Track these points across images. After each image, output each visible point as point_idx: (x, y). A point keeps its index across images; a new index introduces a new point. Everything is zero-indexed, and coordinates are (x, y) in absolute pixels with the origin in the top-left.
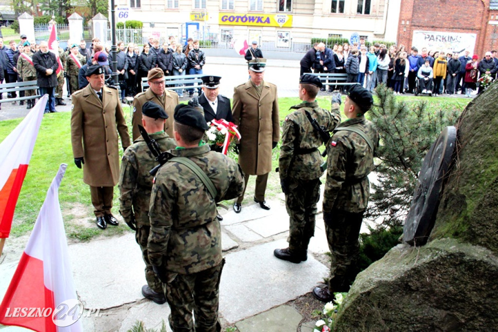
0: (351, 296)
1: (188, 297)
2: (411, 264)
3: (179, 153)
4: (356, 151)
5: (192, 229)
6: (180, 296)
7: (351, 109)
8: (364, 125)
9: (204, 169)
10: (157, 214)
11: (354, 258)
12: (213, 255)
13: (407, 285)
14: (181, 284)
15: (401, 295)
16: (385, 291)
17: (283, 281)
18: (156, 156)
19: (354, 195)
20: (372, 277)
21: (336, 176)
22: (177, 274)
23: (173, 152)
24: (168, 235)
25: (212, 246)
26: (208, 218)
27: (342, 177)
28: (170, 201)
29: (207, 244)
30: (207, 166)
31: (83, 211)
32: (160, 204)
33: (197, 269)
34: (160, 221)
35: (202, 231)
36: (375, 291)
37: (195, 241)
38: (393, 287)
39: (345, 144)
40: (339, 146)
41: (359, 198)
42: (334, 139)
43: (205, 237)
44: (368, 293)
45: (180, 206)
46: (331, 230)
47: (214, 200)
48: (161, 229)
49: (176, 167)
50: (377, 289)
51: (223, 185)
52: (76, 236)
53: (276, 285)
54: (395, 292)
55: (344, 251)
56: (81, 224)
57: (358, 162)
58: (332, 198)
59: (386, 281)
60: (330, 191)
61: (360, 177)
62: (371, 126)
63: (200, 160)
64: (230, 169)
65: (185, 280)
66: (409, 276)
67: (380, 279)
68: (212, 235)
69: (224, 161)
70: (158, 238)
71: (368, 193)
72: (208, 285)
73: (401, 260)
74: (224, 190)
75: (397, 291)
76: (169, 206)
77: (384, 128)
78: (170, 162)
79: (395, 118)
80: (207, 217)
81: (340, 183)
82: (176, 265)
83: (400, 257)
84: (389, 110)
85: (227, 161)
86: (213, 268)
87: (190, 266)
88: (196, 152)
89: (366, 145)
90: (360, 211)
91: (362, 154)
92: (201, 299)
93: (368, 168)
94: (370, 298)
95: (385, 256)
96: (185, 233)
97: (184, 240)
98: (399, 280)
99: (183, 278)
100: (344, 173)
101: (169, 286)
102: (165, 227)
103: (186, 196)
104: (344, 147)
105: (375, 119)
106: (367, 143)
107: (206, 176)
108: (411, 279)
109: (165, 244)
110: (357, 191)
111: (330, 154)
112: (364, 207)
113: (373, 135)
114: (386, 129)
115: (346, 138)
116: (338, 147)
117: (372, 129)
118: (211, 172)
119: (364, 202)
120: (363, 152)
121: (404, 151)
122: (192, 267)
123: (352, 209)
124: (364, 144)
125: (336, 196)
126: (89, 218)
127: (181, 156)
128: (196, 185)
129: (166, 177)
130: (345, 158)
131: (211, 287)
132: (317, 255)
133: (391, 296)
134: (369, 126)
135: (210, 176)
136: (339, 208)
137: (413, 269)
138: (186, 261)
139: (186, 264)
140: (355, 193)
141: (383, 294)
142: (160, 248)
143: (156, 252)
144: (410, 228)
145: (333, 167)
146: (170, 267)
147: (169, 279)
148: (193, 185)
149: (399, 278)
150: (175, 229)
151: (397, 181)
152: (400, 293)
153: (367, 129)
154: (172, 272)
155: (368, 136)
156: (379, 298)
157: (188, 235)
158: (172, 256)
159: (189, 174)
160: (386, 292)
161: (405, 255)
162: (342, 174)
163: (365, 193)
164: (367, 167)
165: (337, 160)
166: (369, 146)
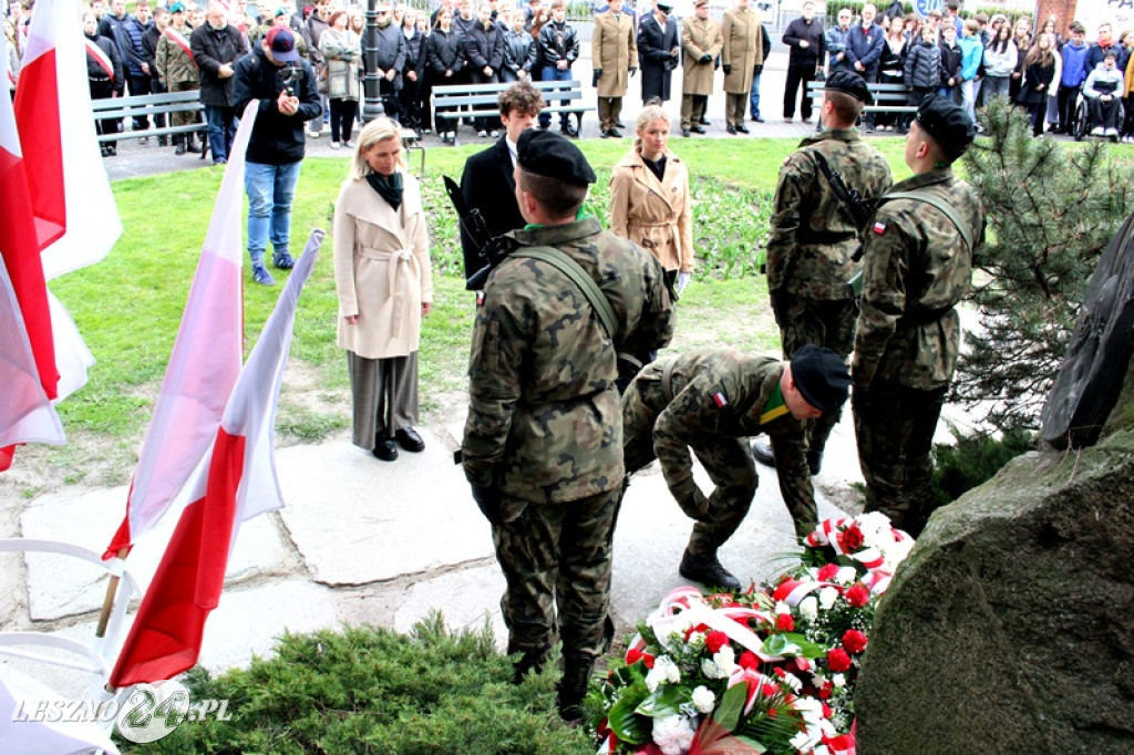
0: (918, 555)
1: (547, 556)
2: (1059, 484)
3: (534, 237)
4: (930, 246)
5: (562, 406)
6: (529, 554)
7: (921, 150)
8: (951, 189)
9: (590, 269)
10: (486, 372)
11: (917, 495)
12: (604, 466)
13: (1048, 527)
14: (533, 527)
15: (1033, 549)
16: (995, 540)
17: (752, 544)
19: (922, 350)
20: (968, 512)
21: (883, 301)
22: (526, 505)
23: (519, 236)
24: (509, 421)
25: (604, 444)
26: (597, 380)
27: (896, 304)
28: (518, 344)
29: (592, 439)
30: (596, 264)
31: (306, 376)
32: (496, 351)
33: (569, 493)
34: (495, 388)
35: (583, 411)
36: (974, 541)
37: (567, 432)
38: (1017, 531)
39: (905, 229)
40: (893, 233)
41: (935, 356)
42: (878, 217)
43: (589, 424)
44: (959, 546)
46: (866, 428)
47: (611, 340)
48: (493, 406)
49: (529, 269)
50: (980, 536)
51: (632, 308)
52: (291, 429)
53: (738, 550)
54: (1021, 541)
55: (895, 478)
56: (302, 404)
57: (935, 272)
58: (874, 353)
59: (1001, 519)
60: (867, 337)
61: (938, 307)
62: (967, 193)
63: (582, 250)
64: (646, 271)
65: (543, 518)
66: (1054, 508)
67: (986, 515)
68: (605, 420)
69: (633, 254)
70: (489, 426)
71: (956, 347)
72: (590, 532)
73: (1035, 479)
74: (633, 320)
75: (1025, 540)
76: (513, 353)
77: (1001, 198)
78: (514, 258)
79: (1029, 175)
80: (596, 377)
81: (892, 318)
82: (525, 482)
83: (1033, 474)
84: (1016, 158)
85: (640, 255)
86: (604, 493)
87: (555, 486)
88: (572, 234)
89: (954, 234)
90: (936, 386)
91: (944, 252)
92: (573, 564)
93: (958, 286)
94: (962, 556)
95: (996, 476)
96: (546, 412)
97: (545, 428)
98: (1031, 516)
99: (540, 513)
100: (902, 295)
101: (508, 531)
102: (504, 401)
103: (552, 330)
104: (903, 235)
105: (980, 178)
106: (958, 229)
107: (595, 286)
108: (1060, 514)
109: (502, 440)
110: (930, 341)
111: (870, 253)
112: (944, 378)
113: (972, 212)
114: (1006, 202)
115: (906, 216)
116: (888, 235)
117: (967, 198)
118: (605, 277)
119: (945, 366)
120: (948, 248)
121: (1045, 253)
122: (558, 488)
123: (916, 379)
124: (948, 231)
125: (884, 349)
126: (319, 393)
127: (538, 245)
128: (576, 306)
129: (508, 290)
130: (904, 260)
131: (598, 537)
132: (831, 491)
133: (1011, 550)
134: (962, 191)
135: (604, 287)
136: (888, 377)
137: (1064, 492)
138: (547, 475)
139: (547, 483)
140: (925, 345)
141: (993, 547)
142: (491, 448)
143: (481, 457)
144: (1060, 410)
145: (877, 281)
146: (511, 487)
147: (508, 515)
148: (566, 305)
149: (1030, 512)
150: (524, 407)
151: (1028, 320)
152: (1032, 546)
153: (957, 198)
154: (515, 498)
155: (960, 212)
156: (983, 556)
157: (554, 418)
158: (515, 464)
159: (559, 282)
160: (1001, 541)
161: (1046, 468)
162: (898, 297)
163: (949, 346)
164: (955, 284)
165: (886, 265)
166: (962, 237)
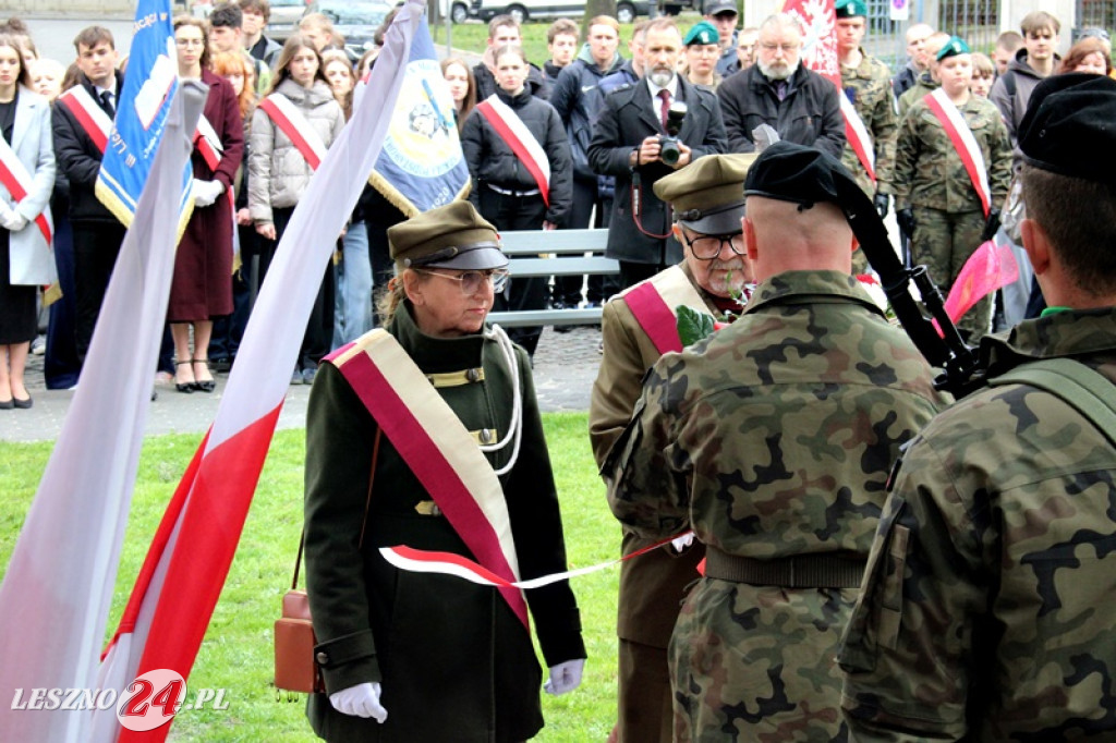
3: (1043, 336)
18: (935, 362)
23: (1020, 338)
32: (900, 600)
45: (1010, 619)
49: (1008, 409)
103: (1040, 564)
127: (1053, 354)
128: (1115, 512)
159: (1074, 446)
